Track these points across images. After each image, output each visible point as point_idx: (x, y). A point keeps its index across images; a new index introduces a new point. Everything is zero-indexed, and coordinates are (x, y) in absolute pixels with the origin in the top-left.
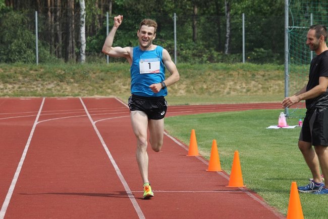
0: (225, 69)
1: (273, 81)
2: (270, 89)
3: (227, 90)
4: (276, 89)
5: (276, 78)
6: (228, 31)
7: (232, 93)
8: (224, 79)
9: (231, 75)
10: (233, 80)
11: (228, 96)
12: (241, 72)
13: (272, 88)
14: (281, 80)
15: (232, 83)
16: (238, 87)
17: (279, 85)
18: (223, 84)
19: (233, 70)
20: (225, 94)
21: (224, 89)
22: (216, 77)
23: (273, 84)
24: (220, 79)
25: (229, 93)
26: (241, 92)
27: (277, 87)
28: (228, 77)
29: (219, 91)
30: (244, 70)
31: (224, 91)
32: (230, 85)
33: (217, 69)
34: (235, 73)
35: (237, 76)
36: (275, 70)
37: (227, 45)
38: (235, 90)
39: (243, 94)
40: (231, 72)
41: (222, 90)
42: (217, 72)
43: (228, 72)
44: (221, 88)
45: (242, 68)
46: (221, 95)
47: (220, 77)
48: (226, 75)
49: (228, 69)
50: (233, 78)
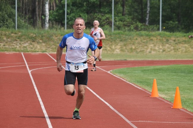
0: (147, 35)
1: (181, 44)
2: (179, 50)
3: (149, 50)
4: (183, 50)
5: (183, 43)
6: (148, 9)
7: (153, 52)
8: (147, 42)
9: (152, 40)
10: (153, 44)
11: (150, 54)
12: (159, 38)
13: (180, 50)
14: (187, 44)
15: (152, 45)
16: (157, 48)
17: (185, 47)
18: (146, 46)
19: (153, 36)
20: (148, 52)
21: (147, 49)
22: (141, 41)
23: (181, 47)
24: (144, 42)
25: (150, 52)
26: (159, 52)
27: (184, 49)
28: (150, 41)
29: (143, 51)
30: (161, 37)
31: (147, 51)
32: (151, 47)
33: (142, 36)
34: (154, 39)
35: (156, 41)
36: (182, 37)
37: (147, 19)
38: (155, 50)
39: (160, 53)
40: (152, 38)
41: (145, 50)
42: (142, 38)
43: (149, 38)
44: (145, 49)
45: (160, 35)
46: (145, 54)
47: (144, 41)
48: (148, 40)
49: (150, 35)
50: (153, 42)
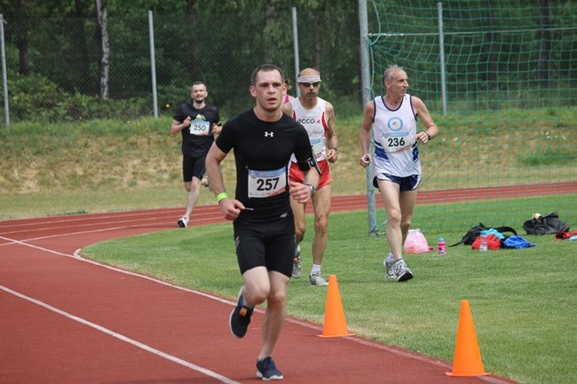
0: (119, 132)
3: (128, 177)
7: (141, 183)
8: (119, 154)
9: (133, 144)
10: (139, 156)
11: (132, 189)
12: (154, 137)
15: (136, 162)
16: (151, 170)
18: (119, 164)
19: (136, 132)
20: (125, 185)
21: (122, 174)
22: (101, 151)
24: (110, 154)
25: (133, 184)
26: (160, 180)
28: (128, 149)
29: (111, 180)
30: (160, 134)
31: (122, 180)
32: (134, 166)
33: (101, 133)
34: (141, 140)
35: (146, 147)
37: (105, 81)
38: (146, 176)
39: (164, 184)
40: (133, 139)
41: (118, 177)
42: (102, 140)
43: (125, 139)
44: (116, 173)
45: (155, 128)
46: (117, 189)
47: (110, 150)
48: (123, 145)
49: (126, 131)
50: (138, 152)
